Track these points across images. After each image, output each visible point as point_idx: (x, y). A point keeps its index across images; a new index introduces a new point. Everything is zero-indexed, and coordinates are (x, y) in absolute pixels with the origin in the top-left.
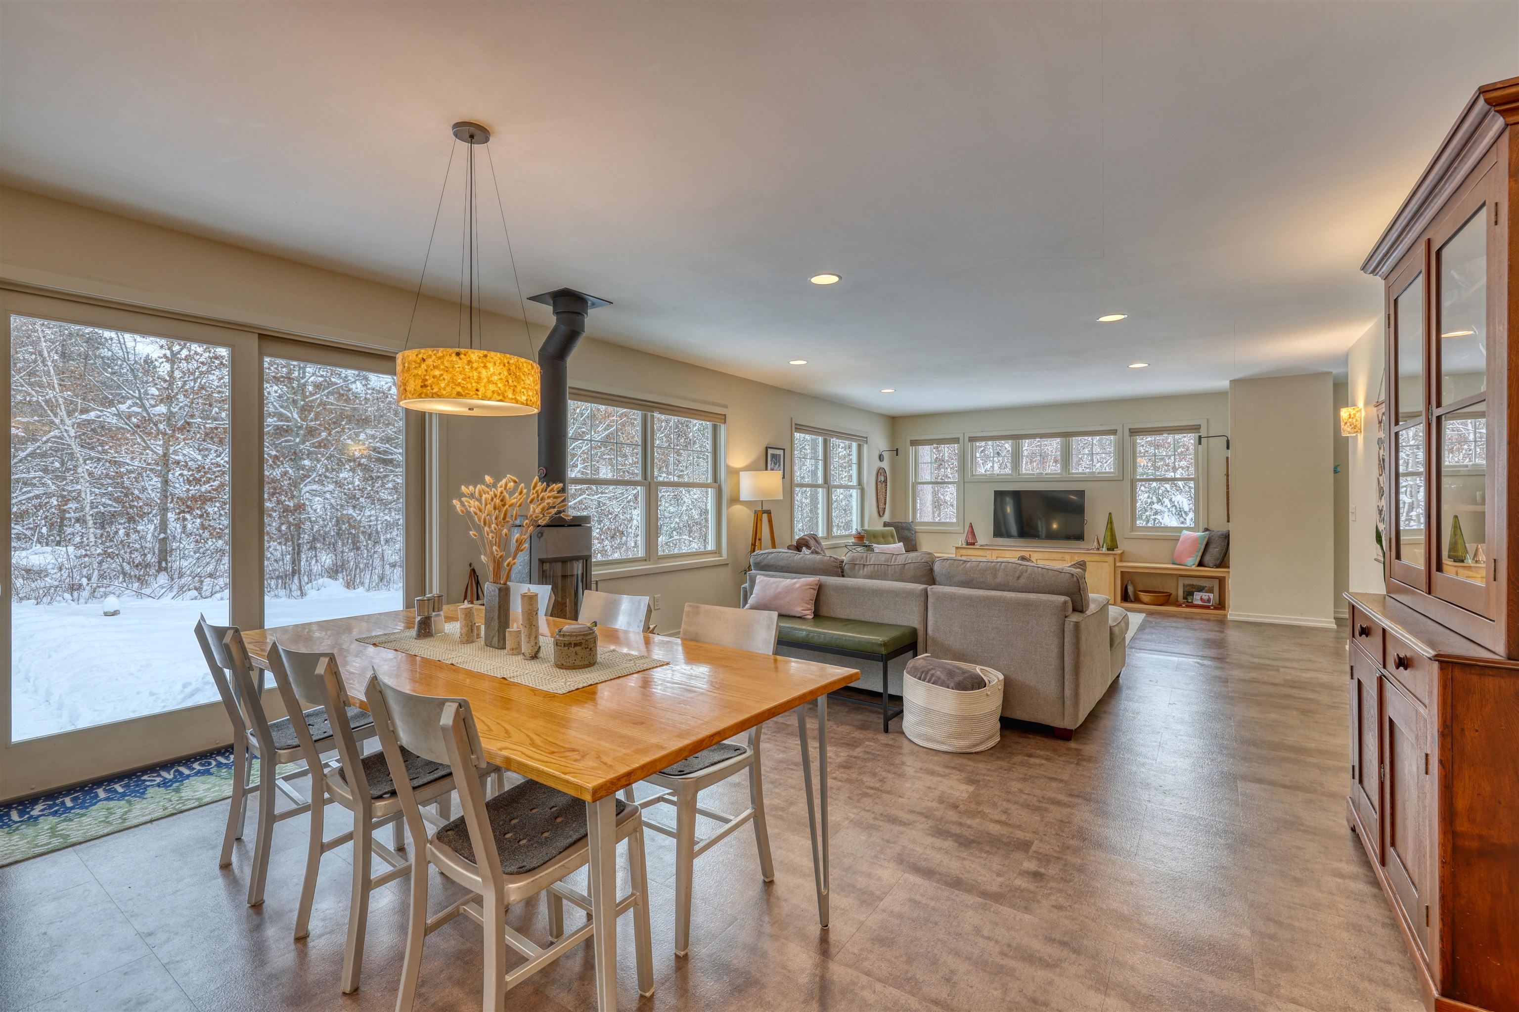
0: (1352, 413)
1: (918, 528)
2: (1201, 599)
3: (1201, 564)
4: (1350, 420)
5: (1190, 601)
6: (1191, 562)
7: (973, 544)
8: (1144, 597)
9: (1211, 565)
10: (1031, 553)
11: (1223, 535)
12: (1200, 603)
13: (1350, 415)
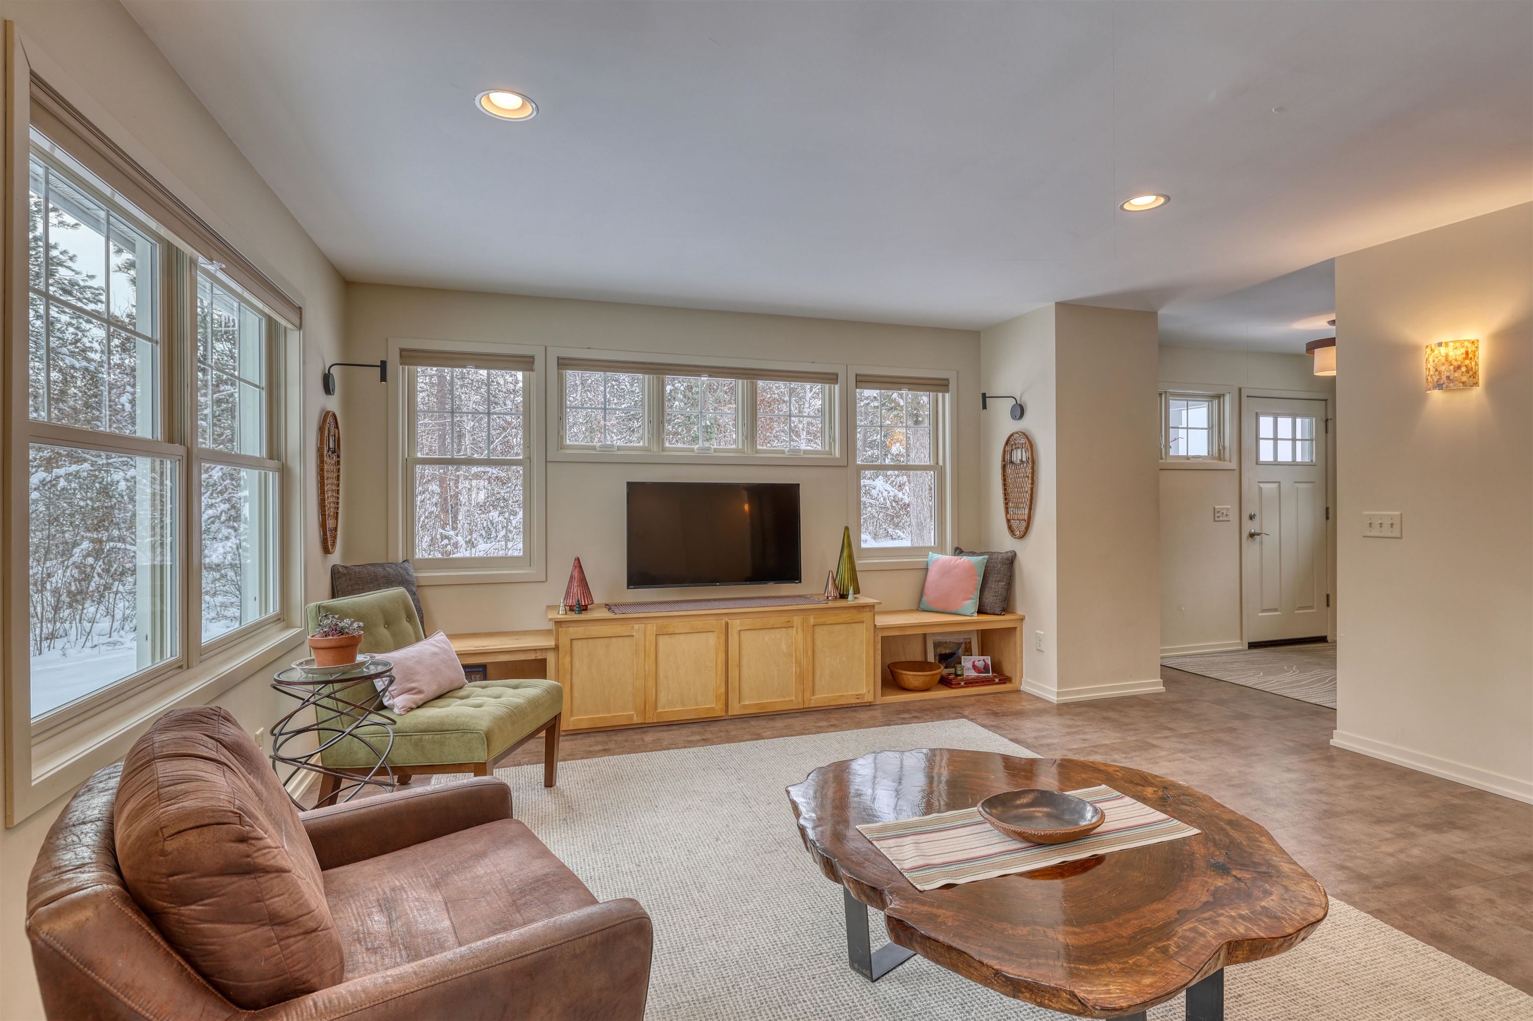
0: (1470, 351)
1: (423, 575)
2: (974, 667)
3: (980, 611)
4: (1467, 362)
5: (959, 673)
6: (970, 605)
7: (584, 609)
8: (911, 677)
9: (998, 611)
10: (726, 619)
11: (1007, 559)
12: (973, 674)
13: (1467, 353)
